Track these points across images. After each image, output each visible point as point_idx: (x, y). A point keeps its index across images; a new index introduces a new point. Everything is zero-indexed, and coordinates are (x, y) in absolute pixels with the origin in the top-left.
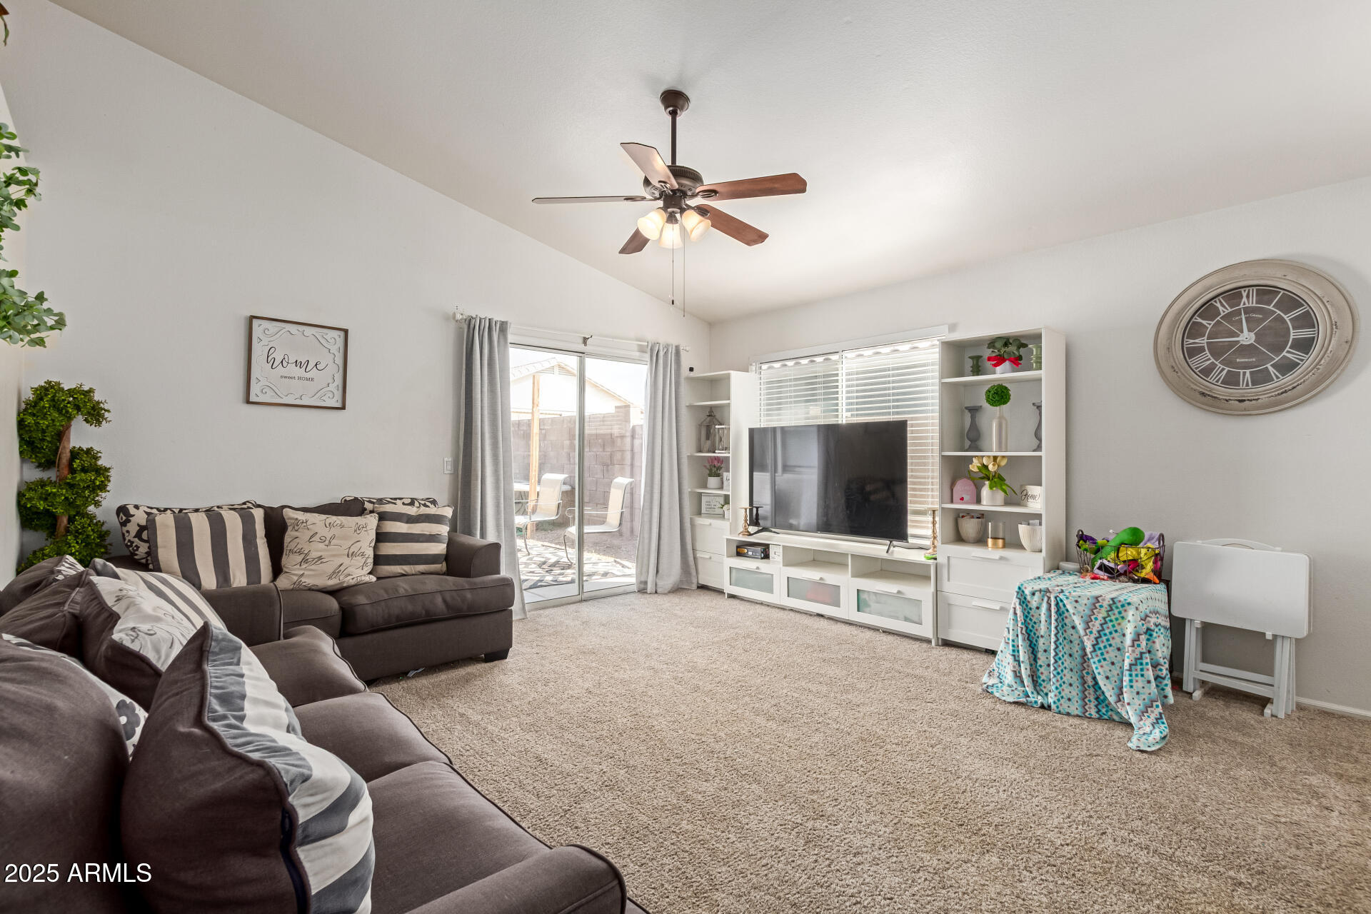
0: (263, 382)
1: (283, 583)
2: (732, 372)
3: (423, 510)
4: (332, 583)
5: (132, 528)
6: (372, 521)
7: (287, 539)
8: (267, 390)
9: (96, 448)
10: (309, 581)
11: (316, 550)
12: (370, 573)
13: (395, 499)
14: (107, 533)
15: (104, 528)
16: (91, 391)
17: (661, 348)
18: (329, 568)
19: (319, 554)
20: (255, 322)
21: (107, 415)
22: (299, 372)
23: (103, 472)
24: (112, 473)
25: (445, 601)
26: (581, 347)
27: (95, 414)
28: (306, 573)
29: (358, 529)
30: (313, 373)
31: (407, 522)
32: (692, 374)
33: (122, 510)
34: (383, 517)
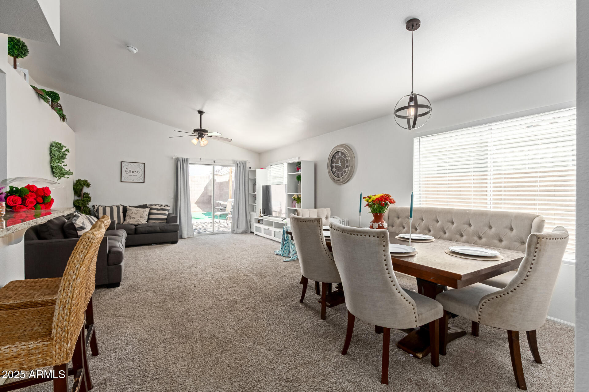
0: (125, 177)
1: (125, 222)
2: (256, 169)
3: (164, 208)
4: (136, 223)
5: (95, 210)
6: (148, 210)
7: (127, 213)
8: (125, 179)
9: (89, 193)
10: (131, 222)
11: (133, 216)
12: (146, 222)
13: (157, 205)
14: (91, 211)
15: (90, 210)
16: (87, 180)
17: (239, 163)
18: (136, 220)
19: (133, 217)
20: (123, 163)
21: (90, 185)
22: (134, 174)
23: (90, 198)
24: (92, 198)
25: (160, 228)
26: (213, 163)
27: (88, 185)
28: (130, 221)
29: (144, 211)
30: (137, 174)
31: (157, 210)
32: (250, 169)
33: (94, 206)
34: (151, 209)
